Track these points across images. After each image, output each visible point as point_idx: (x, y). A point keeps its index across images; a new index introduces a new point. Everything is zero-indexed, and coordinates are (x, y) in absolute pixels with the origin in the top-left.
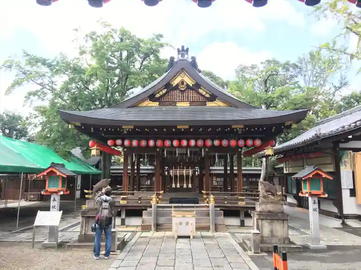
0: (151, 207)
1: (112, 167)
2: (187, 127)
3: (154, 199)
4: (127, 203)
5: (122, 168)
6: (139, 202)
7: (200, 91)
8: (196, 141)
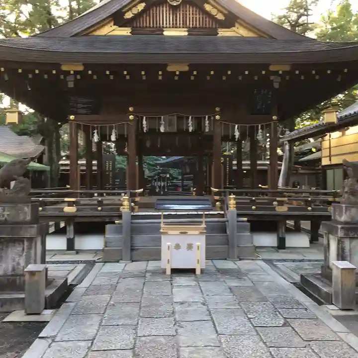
0: (120, 217)
3: (126, 203)
6: (99, 209)
7: (208, 7)
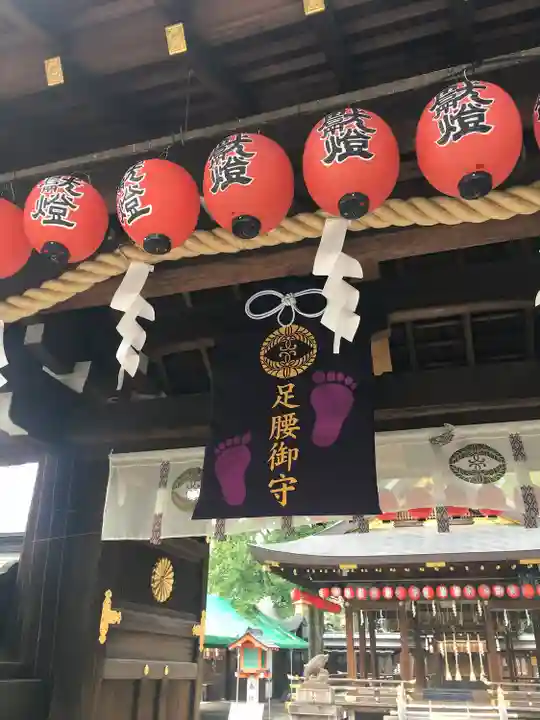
1: (325, 636)
2: (443, 564)
3: (401, 695)
4: (358, 700)
5: (344, 636)
6: (377, 699)
8: (462, 589)
